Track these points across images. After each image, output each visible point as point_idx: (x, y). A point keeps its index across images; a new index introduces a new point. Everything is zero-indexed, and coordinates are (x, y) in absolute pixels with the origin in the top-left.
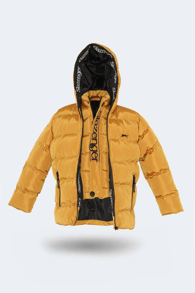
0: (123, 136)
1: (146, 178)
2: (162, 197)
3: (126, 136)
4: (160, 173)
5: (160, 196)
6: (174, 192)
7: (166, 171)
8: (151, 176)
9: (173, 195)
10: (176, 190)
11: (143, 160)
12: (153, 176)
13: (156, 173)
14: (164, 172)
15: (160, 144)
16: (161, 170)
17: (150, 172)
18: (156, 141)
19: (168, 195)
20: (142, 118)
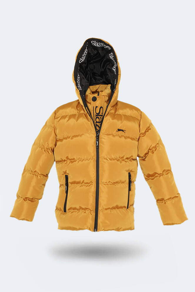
0: (119, 130)
1: (146, 179)
2: (165, 201)
3: (122, 130)
4: (163, 175)
5: (162, 200)
6: (177, 195)
7: (168, 172)
8: (153, 178)
9: (176, 199)
10: (178, 194)
11: (144, 160)
12: (154, 177)
13: (158, 174)
14: (166, 173)
15: (163, 143)
16: (163, 171)
17: (151, 173)
18: (158, 139)
19: (170, 198)
20: (144, 115)
